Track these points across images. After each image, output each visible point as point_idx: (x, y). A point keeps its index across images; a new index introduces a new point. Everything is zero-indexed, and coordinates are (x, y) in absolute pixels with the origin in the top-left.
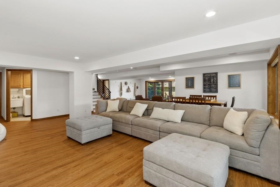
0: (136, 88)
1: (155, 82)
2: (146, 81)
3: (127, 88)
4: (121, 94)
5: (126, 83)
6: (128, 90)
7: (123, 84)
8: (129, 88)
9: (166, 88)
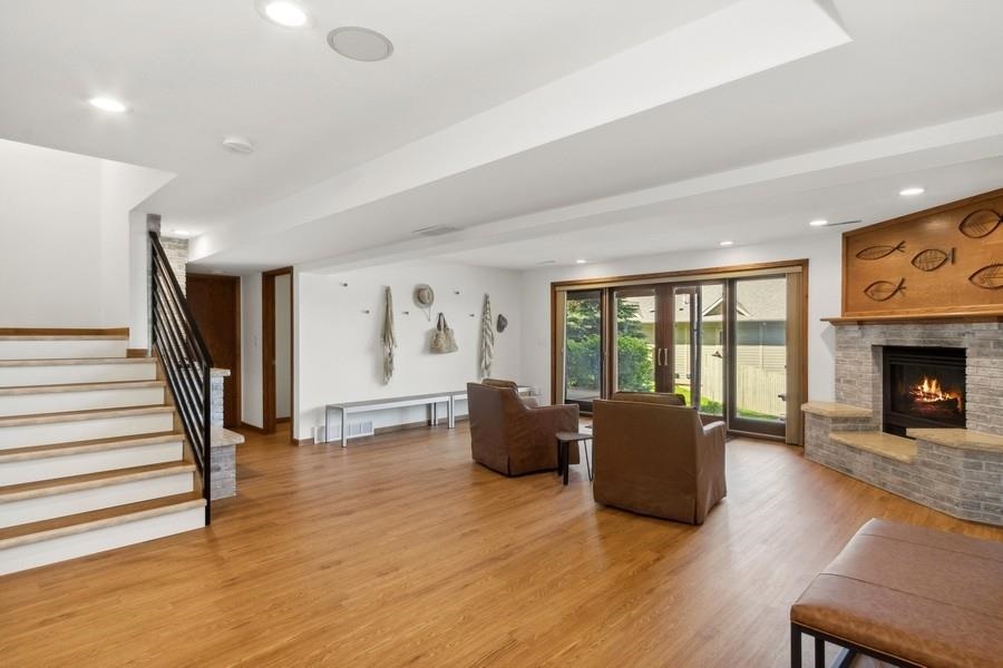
0: (494, 327)
1: (611, 290)
2: (554, 285)
3: (434, 325)
4: (386, 368)
5: (422, 296)
6: (438, 341)
7: (402, 302)
8: (441, 325)
9: (682, 325)
